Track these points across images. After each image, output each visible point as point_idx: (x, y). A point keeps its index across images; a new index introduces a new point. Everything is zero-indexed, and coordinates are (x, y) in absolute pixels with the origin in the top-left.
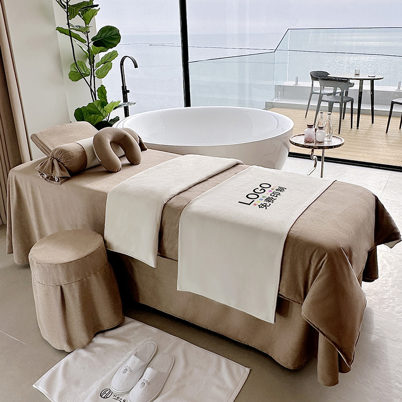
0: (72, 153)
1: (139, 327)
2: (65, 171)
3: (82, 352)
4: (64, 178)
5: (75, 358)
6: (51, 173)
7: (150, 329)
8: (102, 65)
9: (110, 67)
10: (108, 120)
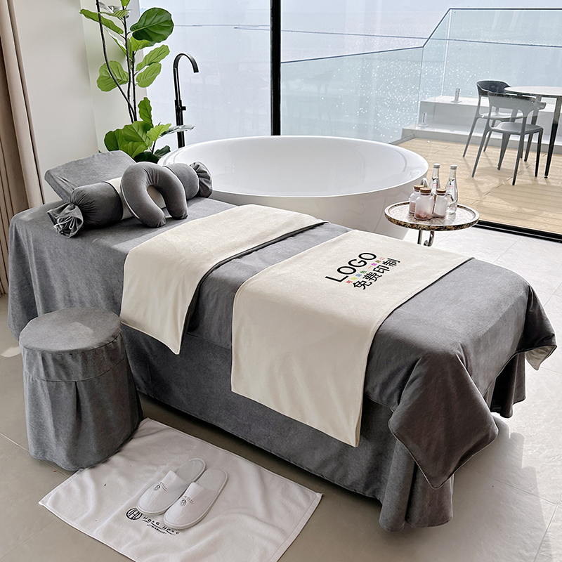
8: (146, 67)
9: (158, 70)
10: (153, 152)
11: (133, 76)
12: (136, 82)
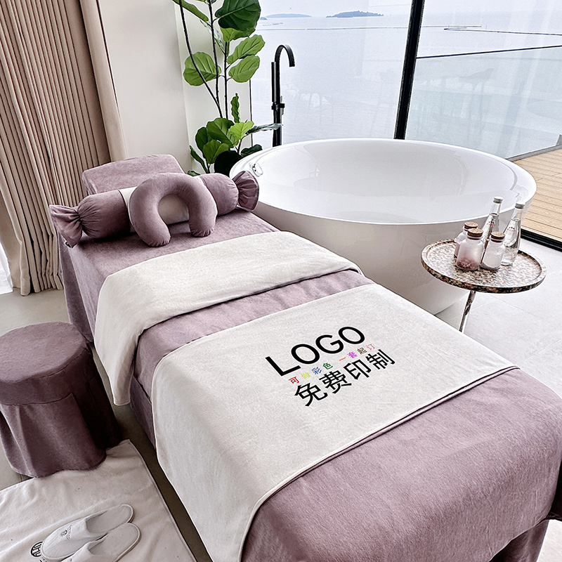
8: (239, 60)
9: (256, 63)
10: (238, 151)
11: (226, 69)
12: (228, 77)
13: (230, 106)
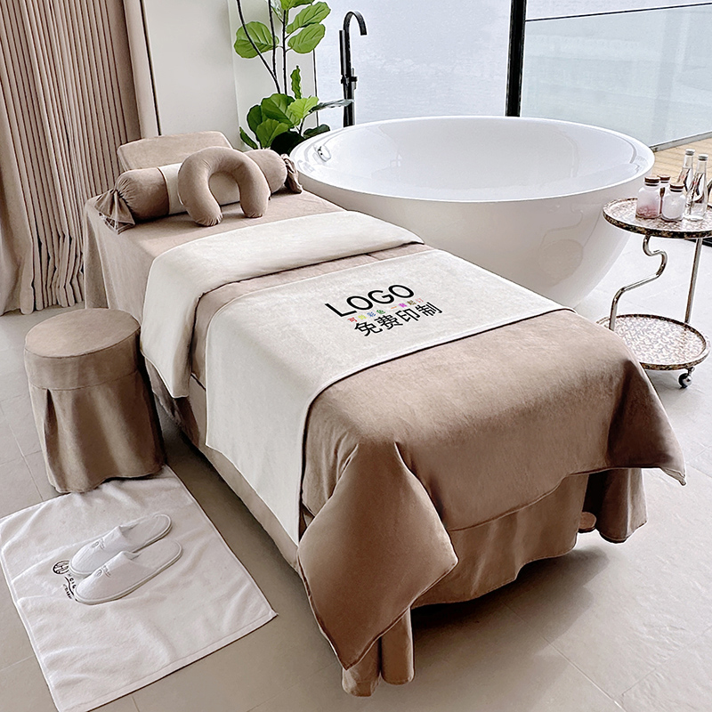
0: (141, 185)
1: (174, 488)
2: (126, 213)
3: (77, 499)
4: (124, 224)
5: (63, 505)
6: (109, 213)
7: (187, 496)
8: (300, 29)
9: (320, 32)
10: (300, 131)
11: (284, 39)
12: (287, 48)
13: (289, 81)
